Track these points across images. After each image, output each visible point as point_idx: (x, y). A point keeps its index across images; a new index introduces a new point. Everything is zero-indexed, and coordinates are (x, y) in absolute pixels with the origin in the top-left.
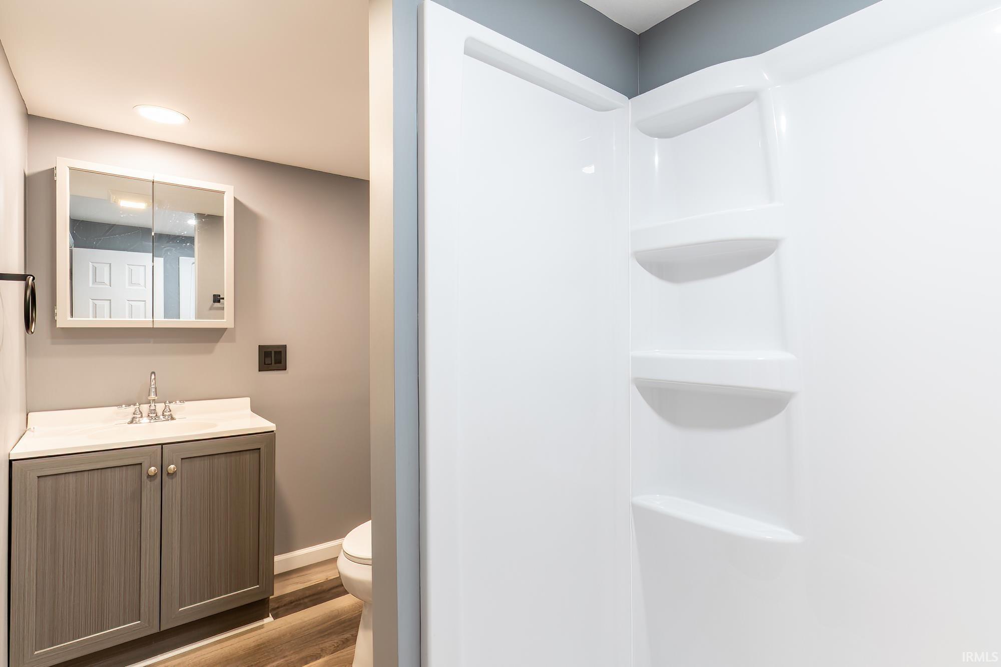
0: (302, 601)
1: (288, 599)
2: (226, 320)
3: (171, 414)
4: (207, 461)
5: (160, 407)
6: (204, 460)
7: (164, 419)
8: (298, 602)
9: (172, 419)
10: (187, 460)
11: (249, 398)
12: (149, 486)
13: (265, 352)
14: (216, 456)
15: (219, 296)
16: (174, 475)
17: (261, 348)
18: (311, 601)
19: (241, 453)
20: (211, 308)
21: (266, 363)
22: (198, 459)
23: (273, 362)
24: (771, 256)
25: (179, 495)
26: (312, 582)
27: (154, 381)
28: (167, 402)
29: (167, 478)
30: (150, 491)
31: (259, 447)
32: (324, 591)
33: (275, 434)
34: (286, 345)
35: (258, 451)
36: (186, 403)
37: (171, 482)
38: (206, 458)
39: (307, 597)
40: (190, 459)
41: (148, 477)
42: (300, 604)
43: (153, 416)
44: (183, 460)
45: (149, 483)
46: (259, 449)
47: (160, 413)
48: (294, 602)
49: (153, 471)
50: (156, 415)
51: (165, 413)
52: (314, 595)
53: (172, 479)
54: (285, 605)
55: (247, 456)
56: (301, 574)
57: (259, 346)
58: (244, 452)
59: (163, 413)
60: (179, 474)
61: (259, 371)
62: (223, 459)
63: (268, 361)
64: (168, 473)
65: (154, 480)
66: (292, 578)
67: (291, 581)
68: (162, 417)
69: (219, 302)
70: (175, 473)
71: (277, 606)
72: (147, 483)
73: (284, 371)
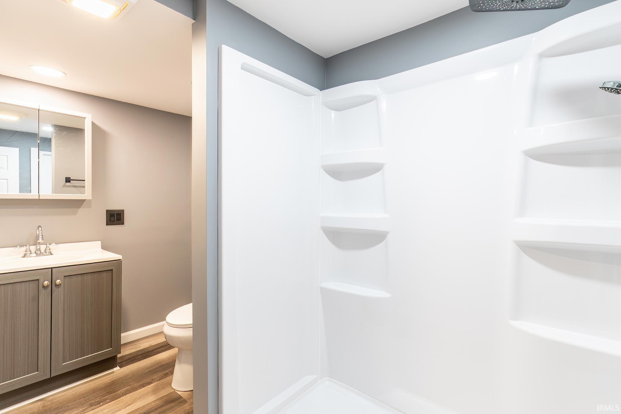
0: (136, 358)
1: (127, 357)
2: (87, 195)
3: (50, 251)
4: (79, 278)
5: (43, 248)
6: (78, 277)
7: (46, 254)
8: (134, 358)
9: (51, 254)
10: (67, 277)
11: (100, 242)
12: (43, 293)
13: (110, 214)
14: (86, 275)
15: (70, 178)
16: (59, 286)
17: (108, 211)
18: (142, 357)
19: (101, 272)
20: (64, 186)
21: (111, 221)
22: (74, 276)
23: (116, 220)
24: (380, 172)
25: (62, 298)
26: (140, 348)
27: (41, 231)
28: (48, 244)
29: (55, 288)
30: (44, 296)
31: (112, 269)
32: (150, 351)
33: (122, 261)
34: (124, 210)
35: (112, 271)
36: (60, 244)
37: (58, 290)
38: (79, 276)
39: (139, 355)
40: (69, 277)
41: (43, 288)
42: (135, 359)
43: (38, 253)
44: (65, 277)
45: (44, 290)
46: (112, 270)
47: (43, 251)
48: (131, 358)
49: (46, 284)
50: (41, 252)
51: (46, 251)
52: (143, 354)
53: (58, 288)
54: (125, 361)
55: (105, 274)
56: (133, 344)
57: (107, 210)
58: (103, 272)
59: (45, 251)
60: (62, 285)
61: (107, 225)
62: (89, 276)
63: (112, 219)
64: (56, 285)
65: (47, 289)
66: (128, 347)
67: (127, 348)
68: (45, 253)
69: (70, 182)
70: (60, 285)
71: (121, 361)
72: (42, 291)
73: (122, 225)
